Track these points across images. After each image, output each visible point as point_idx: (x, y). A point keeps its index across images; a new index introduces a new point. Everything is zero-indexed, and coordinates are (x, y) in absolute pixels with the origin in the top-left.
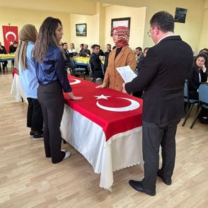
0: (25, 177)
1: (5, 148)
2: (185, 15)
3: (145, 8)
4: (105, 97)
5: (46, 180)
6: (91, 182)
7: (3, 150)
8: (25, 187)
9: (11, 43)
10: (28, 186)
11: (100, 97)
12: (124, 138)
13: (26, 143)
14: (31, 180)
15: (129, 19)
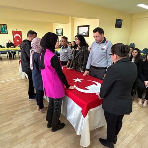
0: (30, 136)
1: (16, 113)
2: (121, 23)
4: (80, 81)
5: (44, 138)
6: (74, 138)
7: (15, 114)
8: (31, 144)
9: (18, 41)
10: (32, 143)
11: (76, 80)
13: (29, 109)
14: (34, 138)
15: (88, 26)
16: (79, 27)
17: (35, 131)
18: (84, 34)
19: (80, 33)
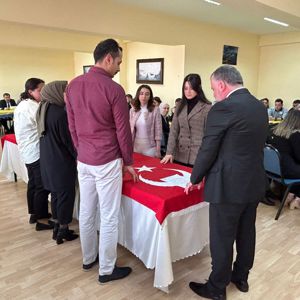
1: (7, 249)
2: (236, 55)
3: (184, 46)
4: (149, 169)
5: (77, 286)
7: (4, 251)
8: (51, 298)
10: (54, 295)
11: (141, 169)
12: (182, 217)
14: (55, 287)
15: (161, 60)
16: (139, 61)
17: (55, 277)
18: (151, 78)
19: (143, 75)
